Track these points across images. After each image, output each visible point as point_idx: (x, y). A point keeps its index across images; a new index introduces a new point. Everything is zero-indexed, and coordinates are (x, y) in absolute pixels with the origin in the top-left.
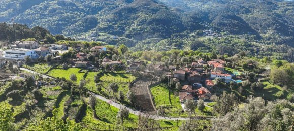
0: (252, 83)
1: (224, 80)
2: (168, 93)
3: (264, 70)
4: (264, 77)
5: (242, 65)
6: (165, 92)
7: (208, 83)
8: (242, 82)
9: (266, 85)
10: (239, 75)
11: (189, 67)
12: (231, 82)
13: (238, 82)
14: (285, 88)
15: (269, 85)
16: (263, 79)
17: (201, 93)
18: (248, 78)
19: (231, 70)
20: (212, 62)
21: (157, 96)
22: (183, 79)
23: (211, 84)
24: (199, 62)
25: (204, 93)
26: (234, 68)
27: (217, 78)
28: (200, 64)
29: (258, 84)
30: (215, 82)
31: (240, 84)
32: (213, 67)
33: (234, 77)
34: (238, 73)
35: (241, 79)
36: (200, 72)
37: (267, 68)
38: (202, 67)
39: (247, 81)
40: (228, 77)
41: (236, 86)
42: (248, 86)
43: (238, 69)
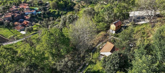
0: (45, 11)
1: (33, 14)
2: (8, 30)
3: (47, 4)
4: (48, 7)
5: (36, 4)
6: (6, 30)
7: (26, 17)
8: (41, 12)
9: (51, 11)
10: (38, 9)
11: (10, 12)
12: (37, 14)
13: (40, 13)
14: (57, 10)
15: (52, 11)
16: (48, 8)
17: (26, 23)
18: (42, 10)
19: (33, 8)
20: (22, 6)
21: (3, 33)
22: (12, 20)
23: (28, 18)
24: (14, 7)
25: (27, 23)
26: (33, 6)
27: (30, 14)
28: (16, 9)
29: (48, 11)
30: (29, 16)
31: (41, 13)
32: (23, 8)
33: (37, 11)
34: (37, 8)
35: (40, 11)
36: (18, 13)
37: (47, 3)
38: (17, 10)
39: (43, 11)
40: (34, 12)
41: (40, 15)
42: (44, 14)
43: (35, 6)
